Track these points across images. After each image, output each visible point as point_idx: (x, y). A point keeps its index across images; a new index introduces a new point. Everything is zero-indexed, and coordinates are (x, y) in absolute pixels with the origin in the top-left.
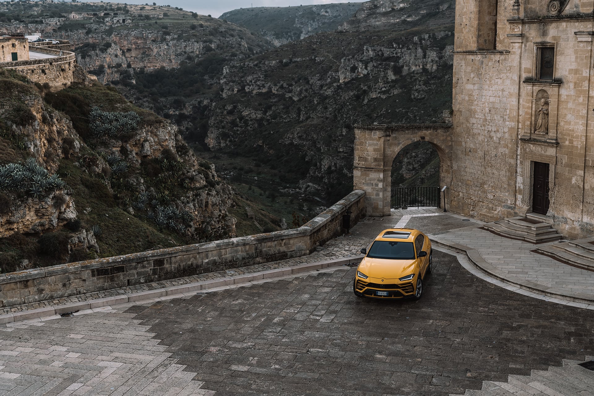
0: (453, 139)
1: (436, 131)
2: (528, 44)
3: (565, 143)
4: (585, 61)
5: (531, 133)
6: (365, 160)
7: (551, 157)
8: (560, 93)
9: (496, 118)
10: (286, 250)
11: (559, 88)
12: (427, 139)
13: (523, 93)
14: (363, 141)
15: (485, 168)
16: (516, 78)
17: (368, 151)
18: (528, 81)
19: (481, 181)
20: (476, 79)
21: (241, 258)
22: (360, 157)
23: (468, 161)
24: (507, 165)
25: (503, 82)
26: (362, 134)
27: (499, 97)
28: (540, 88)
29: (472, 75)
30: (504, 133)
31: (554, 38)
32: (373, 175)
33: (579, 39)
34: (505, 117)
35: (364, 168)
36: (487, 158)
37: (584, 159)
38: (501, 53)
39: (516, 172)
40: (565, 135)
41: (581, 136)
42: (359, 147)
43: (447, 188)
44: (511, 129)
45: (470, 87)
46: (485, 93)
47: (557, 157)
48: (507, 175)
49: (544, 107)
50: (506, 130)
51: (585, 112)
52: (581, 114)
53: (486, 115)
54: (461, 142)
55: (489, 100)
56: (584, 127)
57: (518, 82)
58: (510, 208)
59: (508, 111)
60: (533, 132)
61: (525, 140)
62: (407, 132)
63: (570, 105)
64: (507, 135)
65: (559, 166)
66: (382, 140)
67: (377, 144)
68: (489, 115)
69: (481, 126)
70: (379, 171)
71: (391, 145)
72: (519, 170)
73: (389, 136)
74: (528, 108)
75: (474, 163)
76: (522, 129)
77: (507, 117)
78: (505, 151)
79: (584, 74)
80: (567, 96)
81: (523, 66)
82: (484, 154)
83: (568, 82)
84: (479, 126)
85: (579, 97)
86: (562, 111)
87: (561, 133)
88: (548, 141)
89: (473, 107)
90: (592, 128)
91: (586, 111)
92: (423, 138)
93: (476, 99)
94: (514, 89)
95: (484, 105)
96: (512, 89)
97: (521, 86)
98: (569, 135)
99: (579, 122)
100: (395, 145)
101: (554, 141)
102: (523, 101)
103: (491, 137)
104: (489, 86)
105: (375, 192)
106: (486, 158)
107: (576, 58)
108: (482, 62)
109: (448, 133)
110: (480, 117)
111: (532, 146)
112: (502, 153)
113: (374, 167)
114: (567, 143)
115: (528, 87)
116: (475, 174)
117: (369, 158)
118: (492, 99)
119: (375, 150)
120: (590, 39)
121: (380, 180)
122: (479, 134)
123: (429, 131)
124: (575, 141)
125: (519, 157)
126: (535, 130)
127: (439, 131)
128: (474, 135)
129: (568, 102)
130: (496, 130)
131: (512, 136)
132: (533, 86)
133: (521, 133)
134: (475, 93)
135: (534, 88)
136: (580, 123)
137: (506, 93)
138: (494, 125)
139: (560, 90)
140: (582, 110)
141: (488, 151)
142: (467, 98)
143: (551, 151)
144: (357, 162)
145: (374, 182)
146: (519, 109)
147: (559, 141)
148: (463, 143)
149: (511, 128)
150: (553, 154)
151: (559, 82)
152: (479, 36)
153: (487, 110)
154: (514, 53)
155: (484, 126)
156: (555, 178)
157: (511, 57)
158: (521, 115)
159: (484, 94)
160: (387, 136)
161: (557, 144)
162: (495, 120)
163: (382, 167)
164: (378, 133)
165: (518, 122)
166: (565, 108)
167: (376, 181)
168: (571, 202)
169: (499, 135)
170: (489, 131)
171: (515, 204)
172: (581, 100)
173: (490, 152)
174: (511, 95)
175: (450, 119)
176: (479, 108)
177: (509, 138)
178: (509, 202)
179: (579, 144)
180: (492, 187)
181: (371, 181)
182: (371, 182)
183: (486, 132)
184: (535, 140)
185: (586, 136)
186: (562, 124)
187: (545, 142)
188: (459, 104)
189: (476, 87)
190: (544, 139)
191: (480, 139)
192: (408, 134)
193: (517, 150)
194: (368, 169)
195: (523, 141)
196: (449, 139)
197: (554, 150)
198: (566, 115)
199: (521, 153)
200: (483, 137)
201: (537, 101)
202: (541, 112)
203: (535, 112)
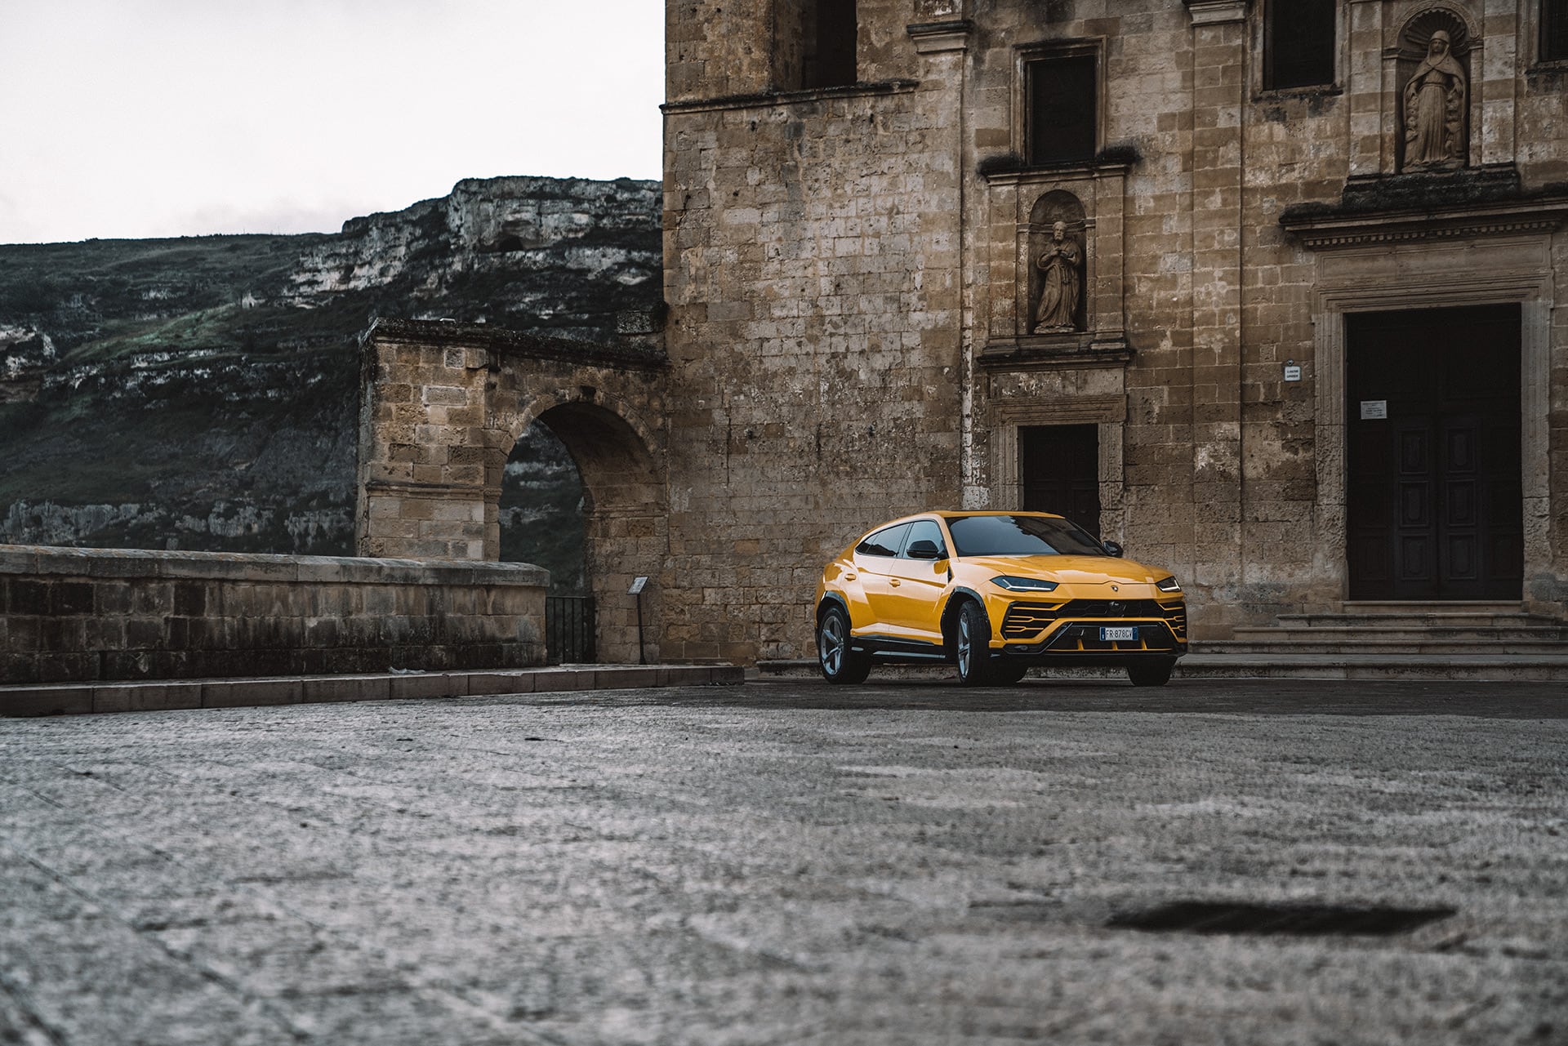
0: (670, 407)
1: (622, 373)
2: (988, 55)
3: (1157, 346)
4: (1222, 82)
5: (1017, 337)
6: (417, 453)
7: (1108, 399)
8: (1130, 193)
9: (863, 304)
11: (1125, 178)
12: (599, 397)
13: (978, 212)
14: (408, 382)
15: (824, 484)
16: (949, 166)
17: (425, 423)
18: (991, 170)
19: (805, 532)
20: (770, 187)
22: (395, 445)
23: (741, 473)
24: (922, 457)
25: (893, 184)
26: (404, 357)
27: (877, 235)
28: (1047, 188)
29: (753, 177)
30: (905, 350)
31: (1095, 25)
32: (448, 513)
33: (1197, 19)
34: (904, 298)
35: (413, 485)
36: (830, 447)
37: (1238, 383)
38: (882, 90)
39: (962, 475)
40: (1156, 322)
41: (1224, 313)
42: (393, 406)
43: (647, 587)
44: (932, 336)
45: (744, 216)
46: (813, 229)
47: (1128, 396)
48: (923, 489)
49: (1063, 247)
50: (912, 340)
51: (1231, 237)
52: (1217, 246)
53: (822, 302)
54: (708, 412)
55: (834, 250)
56: (1230, 283)
57: (954, 175)
59: (918, 278)
60: (1023, 332)
61: (1000, 358)
62: (543, 363)
63: (1173, 225)
64: (915, 359)
65: (1137, 426)
66: (480, 380)
67: (461, 397)
68: (836, 300)
69: (799, 344)
70: (467, 495)
72: (971, 465)
73: (498, 370)
74: (1004, 255)
75: (771, 475)
76: (978, 328)
77: (914, 299)
78: (909, 412)
79: (1222, 123)
80: (1156, 198)
81: (973, 126)
82: (819, 436)
83: (1157, 156)
84: (790, 344)
85: (1208, 194)
86: (1143, 249)
87: (1142, 319)
88: (1094, 347)
89: (759, 285)
90: (1260, 285)
91: (1236, 235)
92: (589, 391)
93: (772, 253)
94: (942, 201)
95: (810, 269)
96: (934, 203)
97: (969, 190)
98: (1171, 319)
99: (1210, 274)
100: (512, 405)
101: (1118, 346)
102: (978, 238)
103: (848, 375)
104: (831, 206)
106: (826, 450)
107: (1188, 77)
108: (798, 130)
109: (653, 385)
110: (795, 312)
111: (1023, 376)
112: (895, 420)
113: (450, 481)
114: (1166, 345)
115: (999, 189)
116: (775, 511)
117: (433, 446)
118: (845, 247)
119: (454, 418)
120: (1240, 15)
121: (472, 532)
122: (791, 371)
123: (605, 371)
124: (1200, 333)
125: (968, 423)
126: (1033, 323)
127: (630, 374)
128: (767, 378)
129: (1162, 217)
130: (866, 345)
131: (938, 358)
132: (1018, 185)
133: (976, 340)
134: (770, 240)
135: (1024, 190)
136: (1218, 273)
137: (905, 220)
138: (860, 330)
139: (1130, 182)
140: (1222, 232)
141: (834, 424)
142: (731, 256)
143: (1106, 382)
144: (385, 461)
145: (450, 540)
146: (962, 264)
147: (1133, 342)
148: (718, 415)
149: (935, 330)
150: (1112, 390)
151: (1127, 159)
152: (773, 47)
153: (825, 285)
154: (937, 86)
155: (813, 339)
156: (1125, 464)
157: (921, 102)
158: (969, 286)
159: (810, 235)
160: (492, 368)
161: (1131, 352)
162: (860, 313)
163: (480, 482)
164: (464, 353)
165: (962, 307)
166: (1152, 239)
168: (1197, 528)
169: (879, 362)
170: (834, 355)
172: (1216, 202)
173: (844, 426)
174: (927, 222)
175: (653, 340)
176: (788, 282)
177: (927, 364)
181: (438, 533)
182: (441, 538)
183: (823, 360)
184: (1039, 354)
185: (1242, 311)
186: (1142, 288)
187: (1081, 353)
188: (695, 279)
189: (771, 214)
190: (1072, 346)
191: (797, 387)
192: (547, 371)
193: (961, 402)
194: (427, 490)
195: (992, 363)
196: (656, 404)
197: (1119, 374)
198: (1155, 259)
199: (977, 406)
200: (808, 380)
201: (1034, 230)
202: (1056, 264)
203: (1031, 264)
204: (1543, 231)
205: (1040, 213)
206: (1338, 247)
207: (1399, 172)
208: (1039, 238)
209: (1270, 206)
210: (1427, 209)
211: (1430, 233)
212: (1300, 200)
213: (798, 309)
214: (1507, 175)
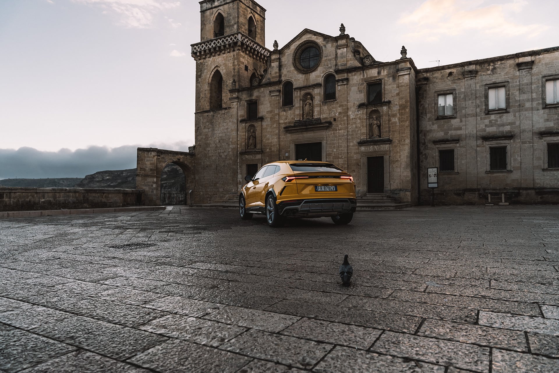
1: (186, 156)
2: (241, 102)
3: (266, 150)
4: (276, 105)
5: (245, 149)
6: (145, 170)
7: (259, 159)
9: (223, 144)
10: (106, 201)
12: (181, 160)
13: (240, 128)
14: (143, 158)
15: (217, 174)
16: (235, 121)
17: (146, 165)
18: (242, 121)
19: (215, 182)
20: (210, 125)
21: (72, 202)
22: (141, 168)
23: (206, 172)
24: (231, 170)
25: (227, 124)
26: (142, 154)
27: (225, 133)
28: (250, 124)
29: (207, 124)
30: (229, 152)
31: (257, 97)
32: (150, 180)
33: (272, 95)
34: (229, 143)
35: (143, 175)
36: (218, 168)
37: (278, 156)
38: (226, 109)
39: (237, 173)
40: (266, 146)
41: (276, 144)
42: (140, 162)
43: (192, 191)
45: (206, 130)
46: (216, 132)
47: (262, 159)
48: (232, 175)
49: (253, 134)
50: (230, 150)
51: (277, 131)
52: (275, 133)
53: (217, 144)
56: (277, 139)
57: (236, 122)
58: (234, 193)
59: (231, 140)
61: (242, 153)
63: (269, 130)
64: (231, 153)
66: (156, 157)
67: (152, 160)
68: (219, 144)
70: (153, 177)
71: (160, 162)
72: (239, 171)
73: (160, 156)
74: (243, 135)
75: (210, 173)
76: (240, 148)
78: (230, 162)
79: (276, 112)
80: (266, 125)
81: (239, 114)
82: (217, 166)
83: (266, 118)
84: (213, 151)
85: (274, 124)
86: (264, 134)
87: (264, 146)
88: (257, 151)
89: (208, 142)
90: (282, 139)
92: (179, 159)
93: (210, 136)
94: (234, 127)
95: (215, 139)
97: (239, 125)
98: (269, 146)
100: (163, 162)
101: (260, 150)
102: (240, 132)
103: (221, 156)
104: (218, 128)
105: (151, 191)
107: (271, 105)
108: (214, 116)
109: (193, 158)
111: (246, 156)
112: (228, 163)
113: (150, 174)
114: (268, 150)
115: (243, 124)
116: (210, 179)
117: (147, 169)
118: (220, 135)
119: (151, 164)
120: (278, 94)
121: (154, 183)
122: (213, 156)
123: (182, 156)
125: (238, 164)
126: (248, 147)
127: (188, 157)
128: (209, 157)
129: (267, 128)
130: (223, 151)
131: (234, 153)
133: (239, 150)
134: (210, 134)
135: (247, 124)
136: (275, 137)
137: (229, 130)
138: (223, 149)
139: (262, 123)
142: (204, 137)
143: (259, 157)
144: (139, 171)
146: (237, 137)
148: (202, 163)
149: (233, 148)
151: (262, 119)
152: (211, 103)
153: (218, 141)
154: (234, 108)
155: (216, 150)
157: (231, 110)
158: (238, 141)
160: (158, 156)
161: (262, 151)
162: (222, 146)
163: (155, 174)
164: (153, 153)
165: (238, 144)
166: (266, 132)
167: (151, 183)
169: (225, 154)
170: (219, 153)
171: (237, 191)
172: (275, 125)
173: (220, 165)
174: (232, 130)
175: (193, 151)
176: (212, 141)
178: (233, 190)
179: (274, 149)
180: (222, 184)
181: (148, 183)
183: (217, 154)
184: (248, 152)
185: (279, 144)
186: (264, 140)
187: (255, 152)
188: (199, 141)
189: (210, 130)
190: (254, 150)
191: (213, 158)
192: (170, 156)
193: (237, 160)
194: (146, 176)
195: (242, 154)
196: (193, 161)
197: (261, 155)
198: (266, 135)
199: (240, 161)
200: (215, 157)
201: (248, 131)
202: (251, 137)
203: (248, 137)
204: (324, 129)
205: (249, 128)
206: (293, 133)
207: (303, 120)
208: (249, 132)
209: (283, 126)
210: (306, 126)
211: (307, 130)
212: (288, 125)
213: (213, 145)
214: (319, 120)
